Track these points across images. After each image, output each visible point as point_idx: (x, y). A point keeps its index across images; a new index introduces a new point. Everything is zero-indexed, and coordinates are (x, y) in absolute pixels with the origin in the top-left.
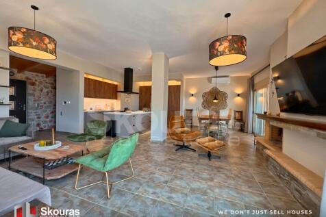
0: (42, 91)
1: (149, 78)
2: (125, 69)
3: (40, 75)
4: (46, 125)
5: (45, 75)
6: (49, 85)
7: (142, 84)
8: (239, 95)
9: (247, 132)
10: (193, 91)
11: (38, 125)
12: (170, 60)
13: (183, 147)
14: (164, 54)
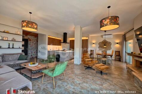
0: (33, 42)
1: (74, 37)
2: (64, 33)
3: (33, 37)
4: (34, 56)
5: (34, 37)
6: (36, 40)
7: (71, 39)
8: (117, 43)
9: (122, 62)
10: (94, 42)
11: (32, 56)
12: (83, 28)
13: (89, 68)
14: (80, 26)
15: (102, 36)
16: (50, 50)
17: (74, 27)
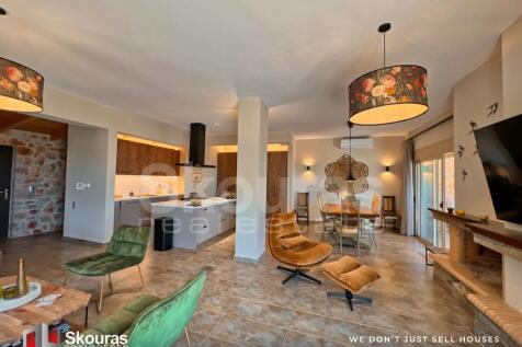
0: (41, 163)
1: (233, 140)
2: (192, 125)
3: (40, 135)
4: (48, 224)
5: (48, 136)
6: (56, 153)
7: (222, 149)
8: (387, 169)
9: (406, 235)
10: (309, 162)
11: (32, 225)
12: (271, 110)
13: (296, 274)
14: (258, 100)
15: (337, 142)
16: (132, 194)
17: (234, 100)
